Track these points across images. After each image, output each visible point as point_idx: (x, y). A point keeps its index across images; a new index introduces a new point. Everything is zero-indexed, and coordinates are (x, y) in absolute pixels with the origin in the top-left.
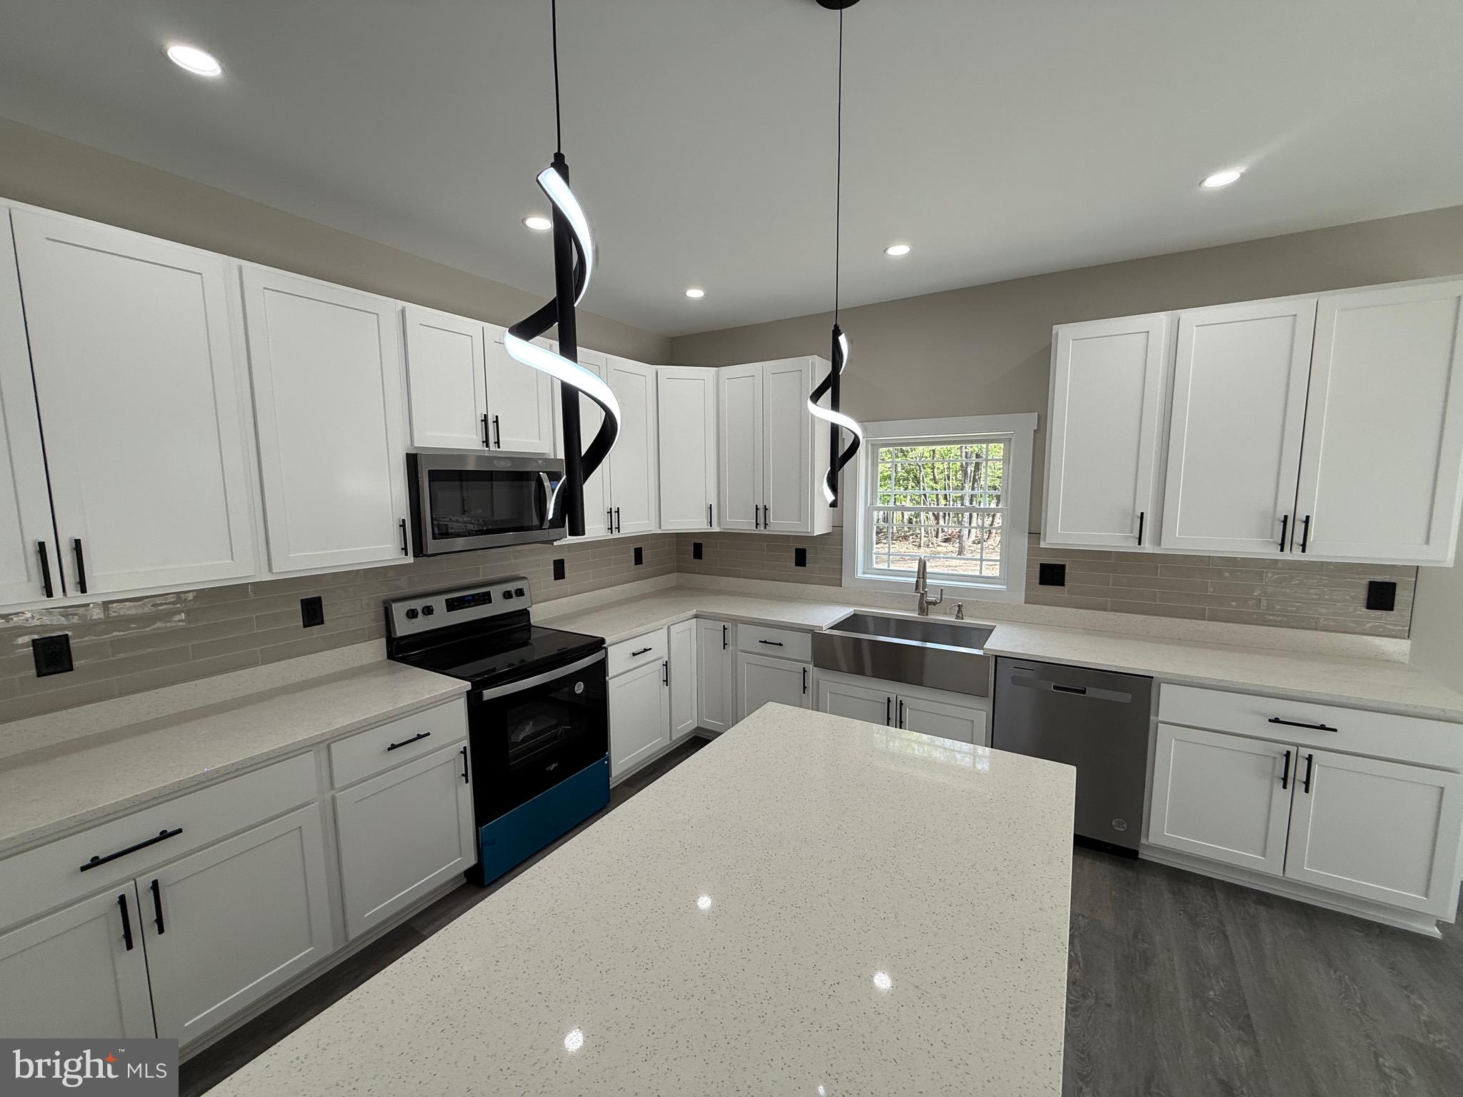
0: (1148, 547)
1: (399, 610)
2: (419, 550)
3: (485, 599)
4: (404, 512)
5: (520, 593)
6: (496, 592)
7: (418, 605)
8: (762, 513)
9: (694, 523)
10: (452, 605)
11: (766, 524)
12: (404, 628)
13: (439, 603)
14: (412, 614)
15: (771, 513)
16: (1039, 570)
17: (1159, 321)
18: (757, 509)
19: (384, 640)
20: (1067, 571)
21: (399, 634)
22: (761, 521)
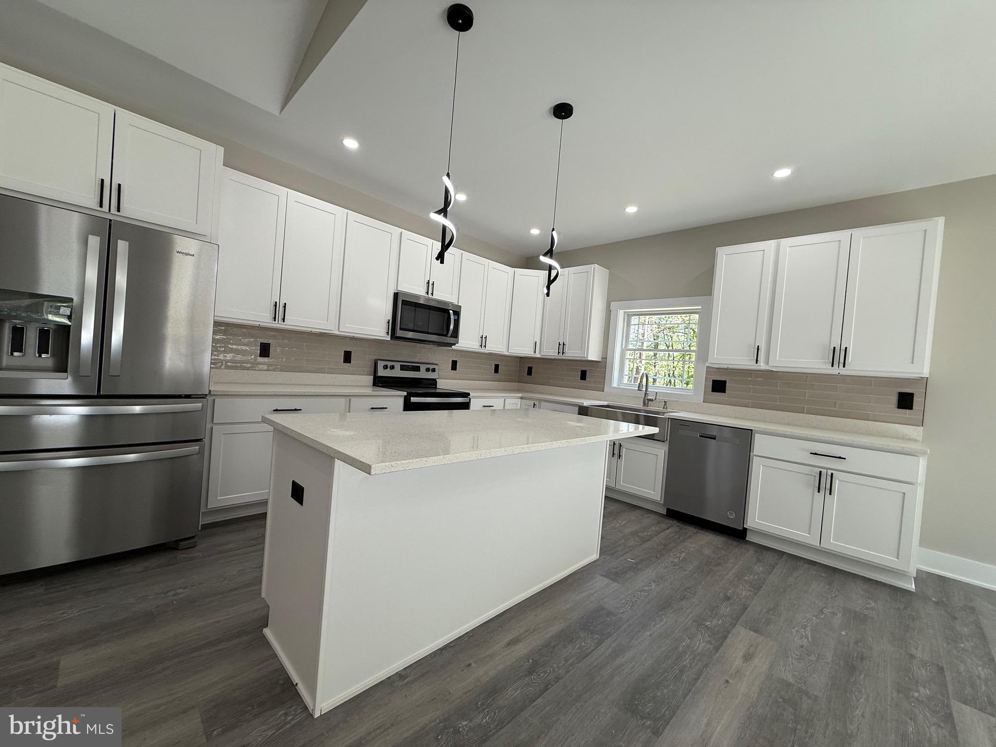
0: (762, 366)
1: (381, 365)
2: (394, 336)
3: (417, 369)
4: (389, 317)
5: (434, 370)
6: (423, 368)
7: (389, 364)
8: (562, 347)
9: (525, 350)
10: (403, 368)
11: (563, 353)
12: (381, 373)
13: (397, 366)
14: (386, 367)
15: (566, 347)
16: (711, 383)
17: (770, 245)
18: (559, 344)
19: (373, 377)
20: (727, 384)
21: (379, 375)
22: (561, 351)
